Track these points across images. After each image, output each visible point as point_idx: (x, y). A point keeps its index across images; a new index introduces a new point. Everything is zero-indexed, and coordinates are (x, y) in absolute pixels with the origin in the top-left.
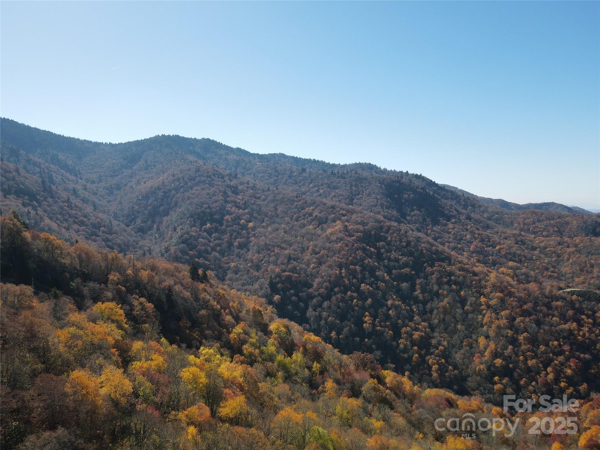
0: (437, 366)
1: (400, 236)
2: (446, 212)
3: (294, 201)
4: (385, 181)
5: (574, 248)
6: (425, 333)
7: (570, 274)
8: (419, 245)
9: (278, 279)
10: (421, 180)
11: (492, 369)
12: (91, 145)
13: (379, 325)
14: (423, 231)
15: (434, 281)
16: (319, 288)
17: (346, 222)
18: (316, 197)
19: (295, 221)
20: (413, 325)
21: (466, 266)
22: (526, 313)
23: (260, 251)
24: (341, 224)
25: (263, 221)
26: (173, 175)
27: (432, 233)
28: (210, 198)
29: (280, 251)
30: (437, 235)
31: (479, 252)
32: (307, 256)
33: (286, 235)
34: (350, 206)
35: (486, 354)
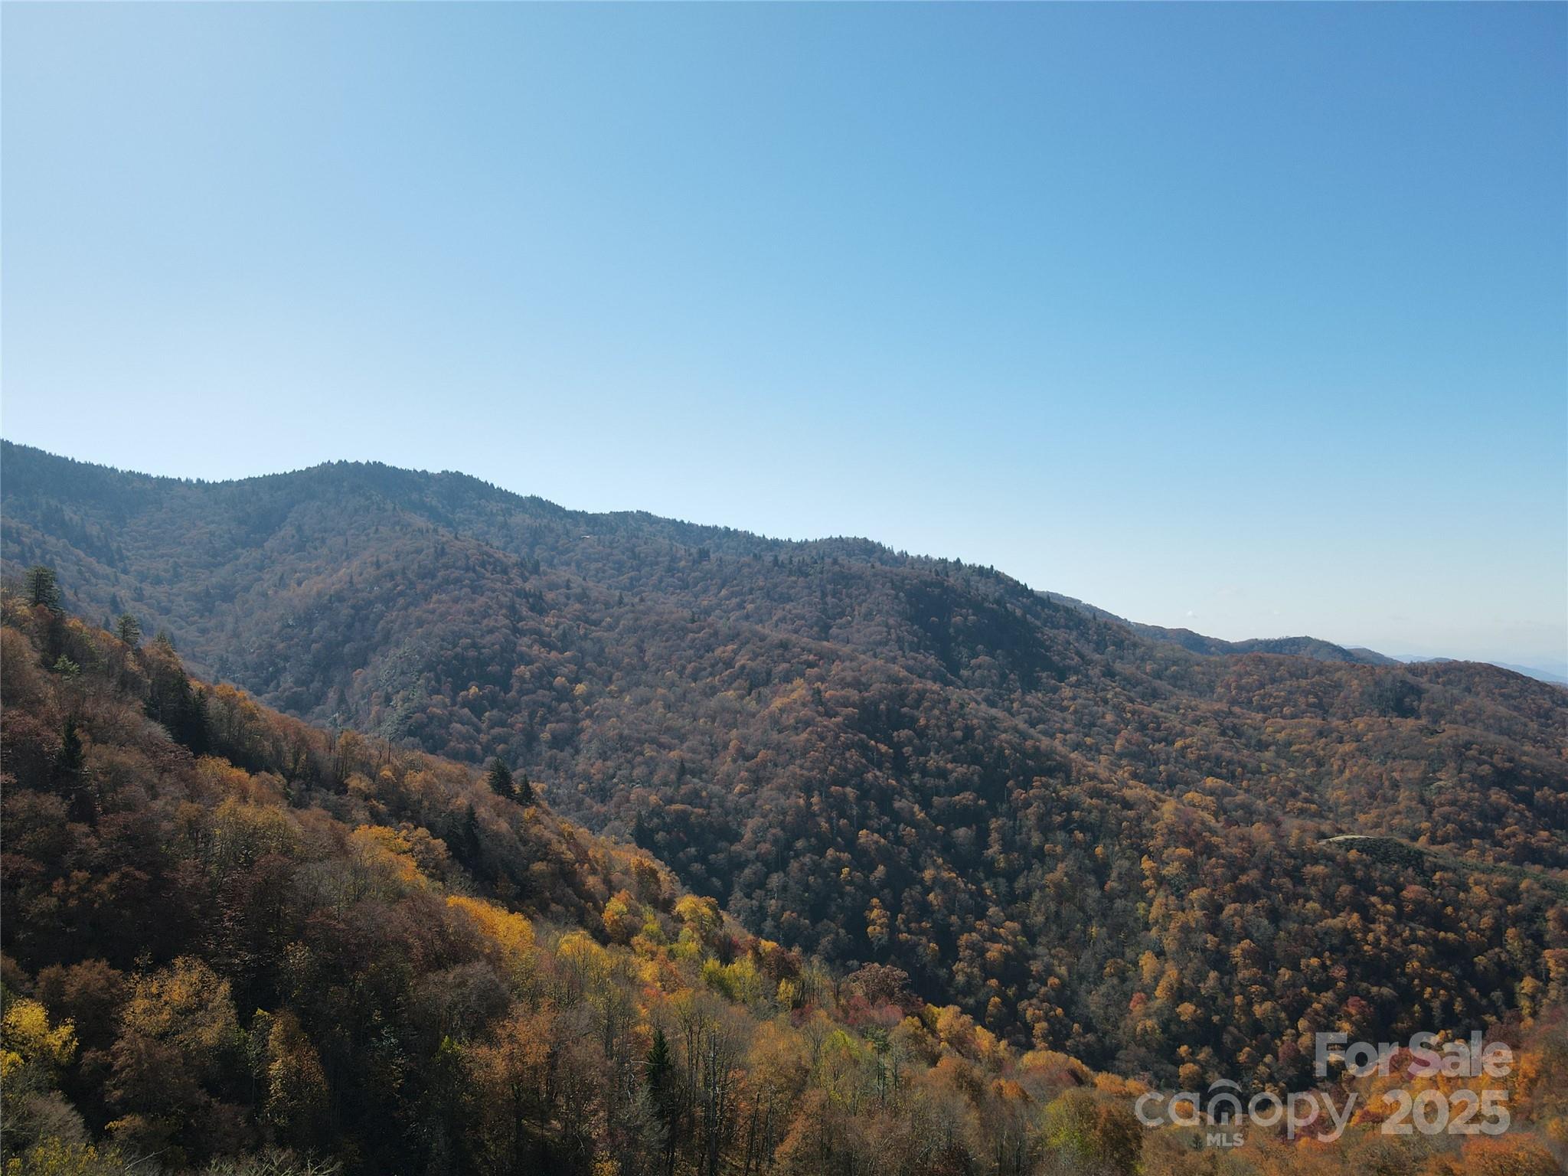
0: (1044, 1024)
1: (947, 715)
2: (1056, 658)
3: (685, 631)
4: (906, 582)
5: (1355, 745)
6: (1015, 945)
7: (1345, 804)
8: (994, 737)
9: (656, 820)
10: (992, 580)
11: (1173, 1028)
12: (148, 486)
13: (905, 929)
14: (1000, 704)
15: (1032, 821)
16: (759, 842)
17: (818, 680)
18: (737, 620)
19: (690, 680)
20: (986, 928)
21: (1105, 786)
22: (1245, 894)
23: (605, 753)
24: (806, 685)
25: (610, 680)
26: (378, 565)
27: (1022, 710)
28: (475, 622)
29: (658, 752)
30: (1035, 714)
31: (1136, 754)
32: (725, 765)
33: (669, 715)
34: (825, 643)
35: (1157, 993)
